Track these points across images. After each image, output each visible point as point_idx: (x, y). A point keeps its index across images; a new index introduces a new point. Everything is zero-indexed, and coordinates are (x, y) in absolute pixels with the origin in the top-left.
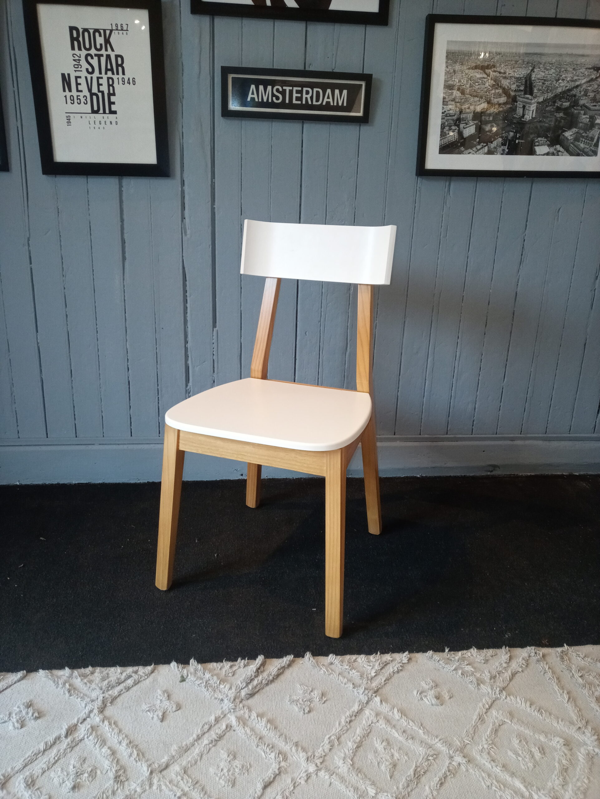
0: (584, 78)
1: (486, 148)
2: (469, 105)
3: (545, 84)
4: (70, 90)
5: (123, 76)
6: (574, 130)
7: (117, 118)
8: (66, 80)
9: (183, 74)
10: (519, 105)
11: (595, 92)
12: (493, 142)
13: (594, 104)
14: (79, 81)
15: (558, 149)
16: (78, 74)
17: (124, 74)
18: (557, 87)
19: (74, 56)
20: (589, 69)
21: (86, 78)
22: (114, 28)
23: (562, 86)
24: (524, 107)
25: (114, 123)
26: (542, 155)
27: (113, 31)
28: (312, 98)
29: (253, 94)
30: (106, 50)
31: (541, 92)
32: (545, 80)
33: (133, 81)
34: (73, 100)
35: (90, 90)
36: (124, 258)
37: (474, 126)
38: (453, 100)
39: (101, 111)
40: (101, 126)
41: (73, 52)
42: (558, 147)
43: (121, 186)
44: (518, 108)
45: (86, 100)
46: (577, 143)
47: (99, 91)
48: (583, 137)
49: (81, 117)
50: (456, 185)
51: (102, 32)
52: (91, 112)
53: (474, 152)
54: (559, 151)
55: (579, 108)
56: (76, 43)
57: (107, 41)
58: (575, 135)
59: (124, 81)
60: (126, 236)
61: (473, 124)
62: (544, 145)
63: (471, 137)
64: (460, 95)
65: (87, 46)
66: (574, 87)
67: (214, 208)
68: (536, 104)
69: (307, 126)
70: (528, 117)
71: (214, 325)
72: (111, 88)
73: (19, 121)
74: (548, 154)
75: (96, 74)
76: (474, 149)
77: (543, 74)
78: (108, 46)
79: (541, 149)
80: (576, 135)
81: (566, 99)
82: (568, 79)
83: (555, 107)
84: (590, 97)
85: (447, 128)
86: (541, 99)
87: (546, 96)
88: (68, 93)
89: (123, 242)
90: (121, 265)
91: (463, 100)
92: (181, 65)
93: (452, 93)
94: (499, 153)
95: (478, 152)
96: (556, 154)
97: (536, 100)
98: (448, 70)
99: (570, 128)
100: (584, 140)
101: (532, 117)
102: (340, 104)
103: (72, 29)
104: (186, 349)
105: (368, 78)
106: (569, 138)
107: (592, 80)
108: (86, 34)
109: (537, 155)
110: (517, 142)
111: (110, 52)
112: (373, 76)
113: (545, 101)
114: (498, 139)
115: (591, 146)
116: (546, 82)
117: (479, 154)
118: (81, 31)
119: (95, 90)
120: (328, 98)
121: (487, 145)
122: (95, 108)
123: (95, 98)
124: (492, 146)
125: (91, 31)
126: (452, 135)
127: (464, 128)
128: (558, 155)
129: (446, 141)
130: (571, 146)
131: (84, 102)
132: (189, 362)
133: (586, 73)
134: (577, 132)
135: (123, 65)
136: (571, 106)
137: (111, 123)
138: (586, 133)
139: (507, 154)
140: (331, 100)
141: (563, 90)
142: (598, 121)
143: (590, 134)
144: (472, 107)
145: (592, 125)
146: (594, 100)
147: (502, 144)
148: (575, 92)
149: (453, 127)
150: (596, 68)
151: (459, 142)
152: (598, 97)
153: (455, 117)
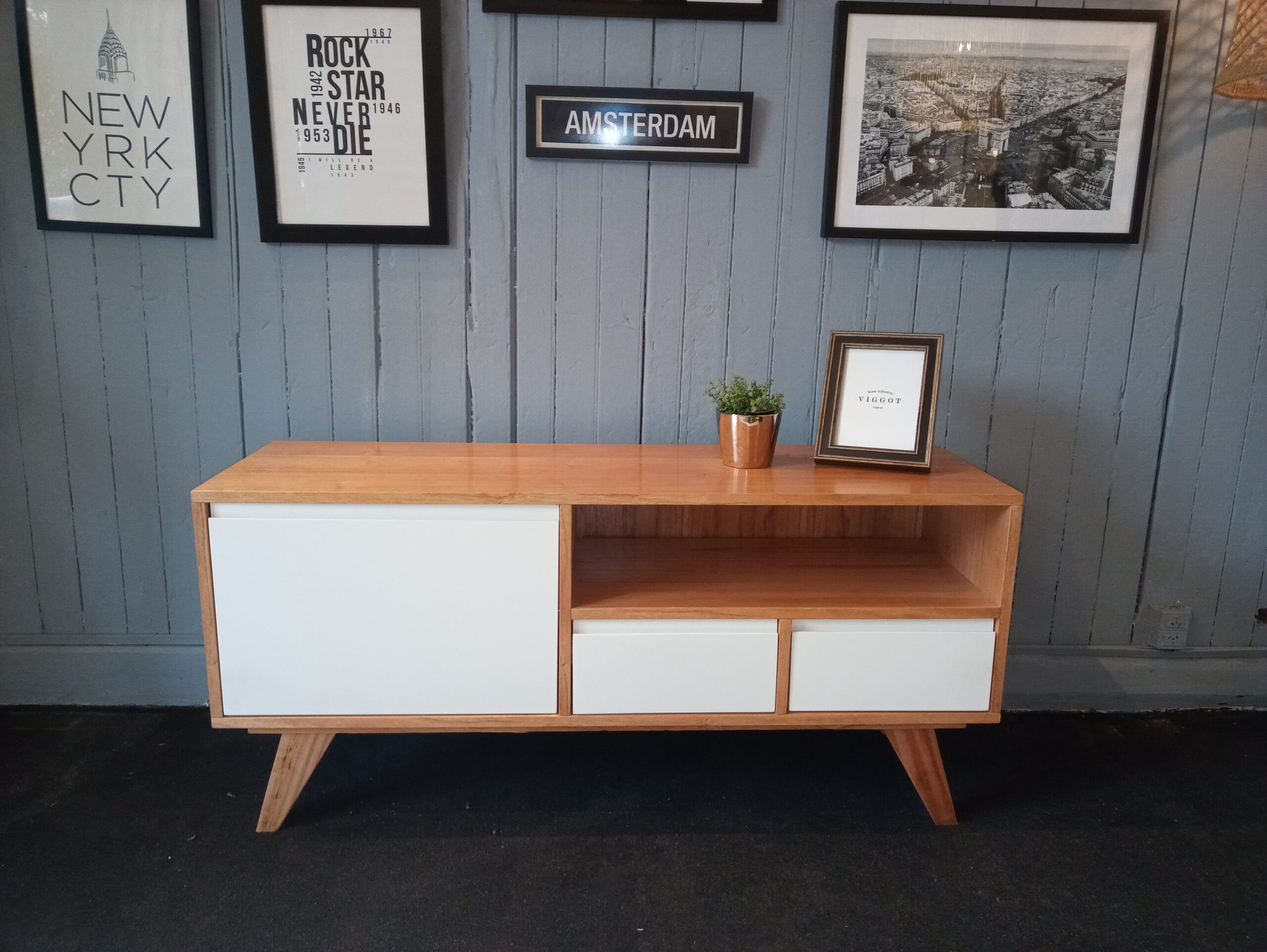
0: (1085, 94)
1: (931, 197)
2: (903, 132)
3: (1023, 101)
4: (305, 122)
5: (383, 101)
6: (1071, 170)
7: (371, 161)
8: (299, 108)
9: (470, 96)
10: (983, 133)
11: (1103, 114)
12: (942, 188)
13: (1102, 132)
14: (318, 108)
15: (1046, 199)
16: (317, 99)
17: (383, 98)
18: (1042, 106)
19: (312, 74)
20: (1091, 80)
21: (328, 104)
22: (371, 34)
23: (1049, 105)
25: (367, 167)
26: (1019, 207)
27: (370, 39)
28: (662, 128)
29: (573, 123)
30: (359, 65)
31: (1016, 113)
32: (1022, 96)
33: (396, 108)
34: (309, 136)
35: (333, 121)
36: (378, 364)
37: (912, 164)
38: (878, 126)
39: (349, 151)
40: (349, 173)
41: (311, 69)
42: (1047, 196)
43: (376, 258)
44: (980, 137)
45: (327, 135)
46: (1075, 190)
47: (347, 123)
48: (1086, 180)
49: (320, 160)
50: (886, 250)
51: (353, 40)
52: (334, 153)
53: (911, 202)
54: (1048, 202)
55: (1079, 138)
56: (315, 57)
57: (360, 53)
58: (1073, 177)
59: (384, 109)
60: (381, 330)
61: (909, 160)
62: (1024, 192)
63: (907, 181)
64: (889, 117)
65: (332, 60)
66: (1069, 107)
67: (515, 289)
68: (1009, 131)
69: (655, 168)
70: (996, 151)
72: (364, 118)
73: (230, 166)
74: (1029, 206)
75: (344, 98)
76: (912, 198)
77: (1020, 88)
78: (362, 58)
79: (1020, 198)
80: (1075, 178)
81: (1057, 124)
82: (1059, 95)
83: (1039, 136)
84: (1095, 121)
85: (869, 167)
86: (1017, 124)
87: (1024, 120)
88: (301, 127)
89: (378, 339)
90: (374, 373)
91: (894, 125)
92: (468, 85)
93: (877, 115)
94: (950, 205)
95: (917, 203)
96: (1043, 206)
97: (1009, 125)
98: (869, 81)
99: (1064, 167)
100: (1087, 185)
101: (1003, 151)
102: (705, 136)
103: (310, 37)
105: (747, 98)
106: (1064, 182)
107: (1096, 97)
108: (331, 44)
109: (1012, 207)
110: (979, 188)
111: (363, 67)
112: (755, 95)
113: (1024, 126)
114: (948, 182)
115: (1099, 194)
116: (1024, 99)
117: (919, 205)
118: (323, 40)
119: (340, 121)
120: (687, 127)
121: (932, 192)
122: (341, 147)
123: (340, 132)
124: (941, 193)
125: (338, 40)
126: (879, 179)
127: (895, 167)
128: (1046, 208)
129: (866, 186)
130: (1067, 195)
131: (325, 139)
133: (1086, 86)
134: (1076, 174)
135: (383, 86)
136: (1064, 136)
137: (363, 167)
138: (1090, 175)
139: (963, 206)
140: (691, 131)
141: (1052, 111)
142: (1109, 157)
143: (1097, 176)
144: (907, 136)
145: (1099, 163)
146: (1102, 126)
147: (956, 191)
148: (1070, 113)
149: (879, 166)
150: (1102, 80)
151: (887, 187)
152: (1107, 122)
153: (881, 151)
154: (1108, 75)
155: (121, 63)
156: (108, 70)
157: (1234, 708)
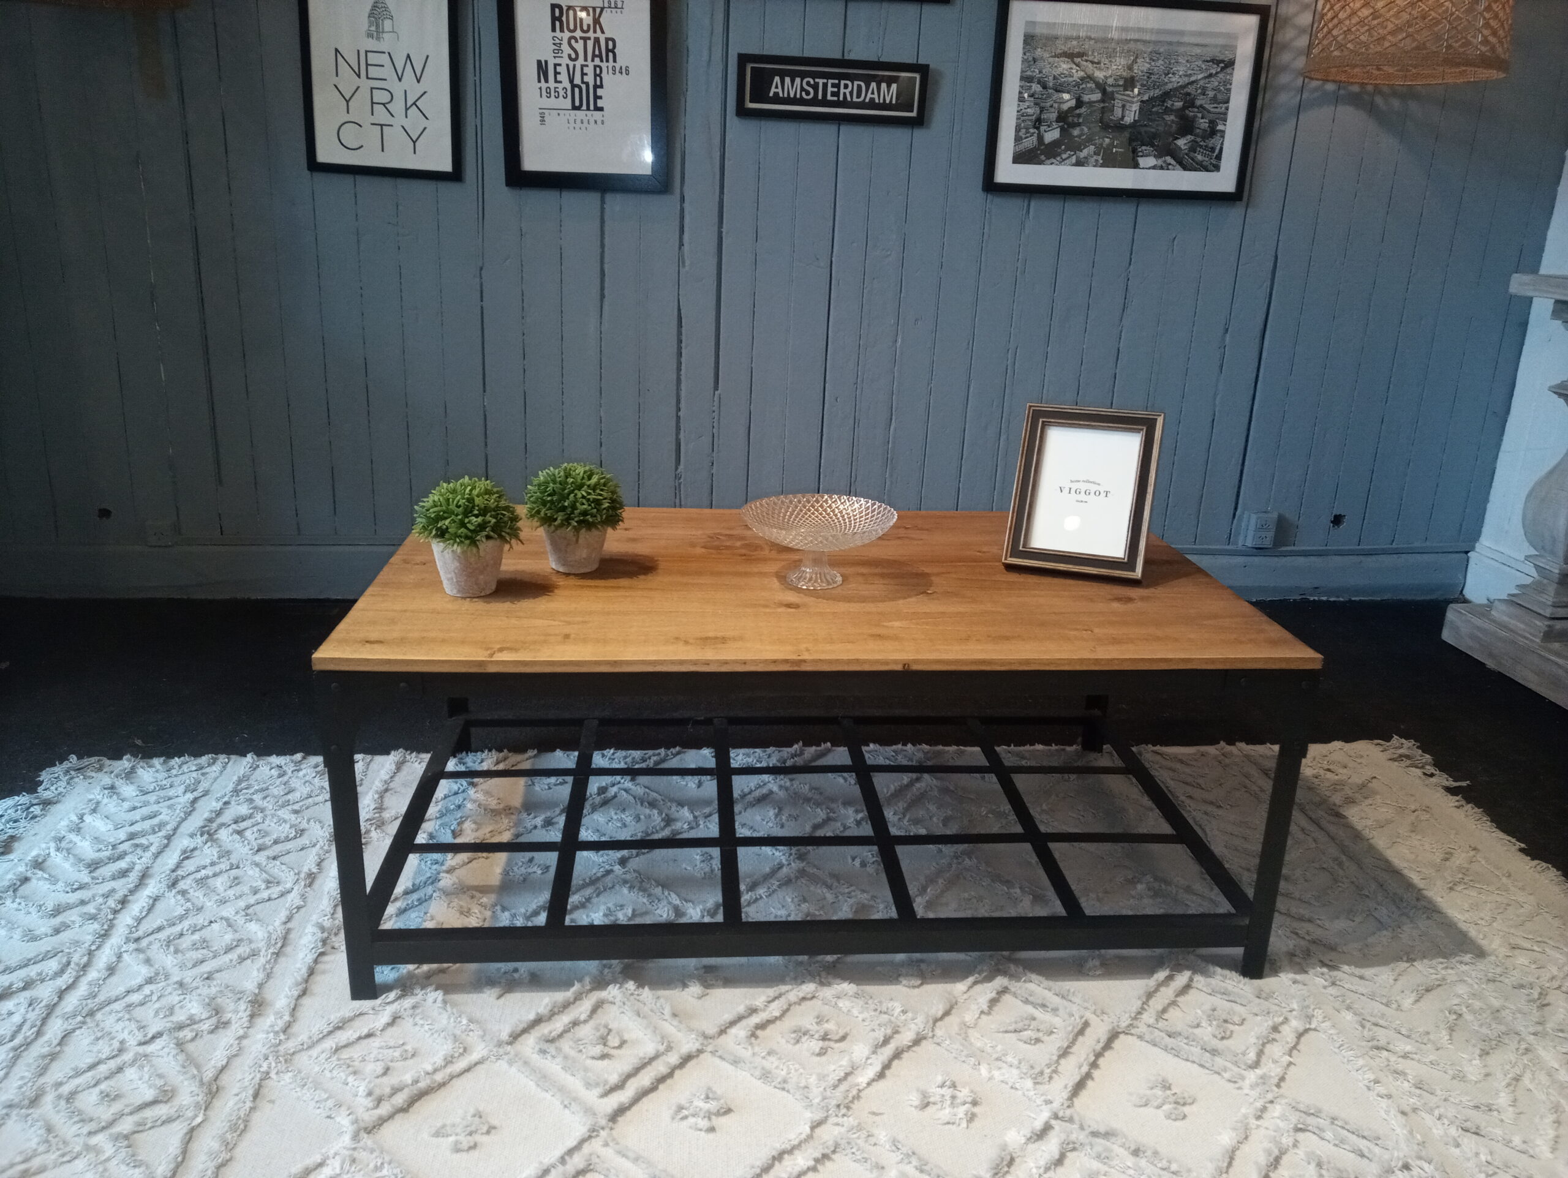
0: (1201, 73)
1: (1074, 158)
2: (1052, 102)
3: (1151, 78)
4: (547, 81)
5: (615, 64)
6: (1190, 137)
7: (603, 116)
8: (542, 69)
9: (687, 61)
10: (1118, 103)
11: (1216, 90)
12: (1083, 151)
13: (1215, 105)
14: (559, 69)
15: (1168, 162)
16: (558, 61)
17: (615, 61)
18: (1167, 83)
19: (555, 39)
20: (1207, 61)
21: (568, 66)
23: (1172, 81)
24: (1124, 106)
25: (599, 122)
26: (1146, 169)
27: (605, 9)
28: (851, 93)
29: (777, 87)
30: (595, 32)
31: (1145, 88)
32: (1150, 73)
33: (626, 70)
34: (549, 93)
35: (571, 81)
36: (603, 296)
37: (1058, 130)
38: (1032, 96)
39: (584, 107)
40: (583, 126)
41: (554, 34)
42: (1169, 159)
43: (603, 202)
44: (1115, 108)
45: (565, 93)
46: (1192, 154)
47: (583, 82)
48: (1201, 146)
49: (559, 115)
50: (1037, 205)
51: (591, 9)
52: (570, 108)
53: (1057, 163)
54: (1170, 164)
55: (1196, 110)
56: (557, 23)
57: (597, 21)
58: (1190, 144)
59: (615, 70)
60: (606, 267)
61: (1057, 126)
62: (1150, 156)
63: (1055, 144)
64: (1041, 89)
65: (572, 27)
66: (1189, 84)
67: (722, 232)
68: (1139, 103)
69: (845, 129)
70: (1129, 119)
71: (716, 388)
72: (598, 78)
73: (479, 118)
74: (1154, 168)
75: (581, 61)
76: (1058, 159)
77: (1149, 66)
78: (598, 26)
79: (1146, 161)
80: (1192, 144)
81: (1179, 98)
82: (1180, 73)
83: (1164, 108)
84: (1210, 96)
85: (1024, 131)
86: (1146, 98)
87: (1152, 94)
88: (543, 85)
89: (603, 274)
90: (598, 305)
91: (1045, 96)
92: (686, 51)
93: (1031, 86)
94: (1090, 165)
95: (1062, 163)
96: (1166, 168)
97: (1139, 98)
98: (1025, 57)
99: (1183, 135)
100: (1201, 150)
101: (1134, 120)
102: (887, 101)
103: (554, 7)
104: (678, 417)
105: (923, 70)
106: (1183, 147)
107: (1211, 75)
108: (571, 13)
109: (1141, 169)
110: (1114, 151)
111: (599, 34)
112: (931, 68)
113: (1151, 99)
114: (1089, 146)
115: (1211, 159)
116: (1152, 76)
117: (1064, 165)
118: (565, 9)
119: (577, 80)
120: (873, 93)
121: (1075, 154)
122: (577, 104)
123: (577, 90)
124: (1084, 153)
125: (578, 9)
126: (1030, 142)
127: (1045, 131)
128: (1168, 169)
129: (1021, 147)
130: (1186, 158)
131: (563, 96)
132: (682, 436)
133: (1203, 66)
134: (1193, 140)
135: (615, 51)
136: (1184, 108)
137: (596, 122)
138: (1204, 142)
139: (1101, 167)
140: (876, 96)
141: (1174, 86)
142: (1220, 127)
143: (1211, 142)
144: (1056, 105)
145: (1213, 131)
146: (1214, 100)
147: (1095, 153)
148: (1190, 89)
149: (1032, 131)
150: (1215, 61)
151: (1038, 149)
152: (1220, 97)
153: (1034, 118)
154: (1221, 57)
155: (387, 24)
156: (376, 32)
157: (1312, 599)
